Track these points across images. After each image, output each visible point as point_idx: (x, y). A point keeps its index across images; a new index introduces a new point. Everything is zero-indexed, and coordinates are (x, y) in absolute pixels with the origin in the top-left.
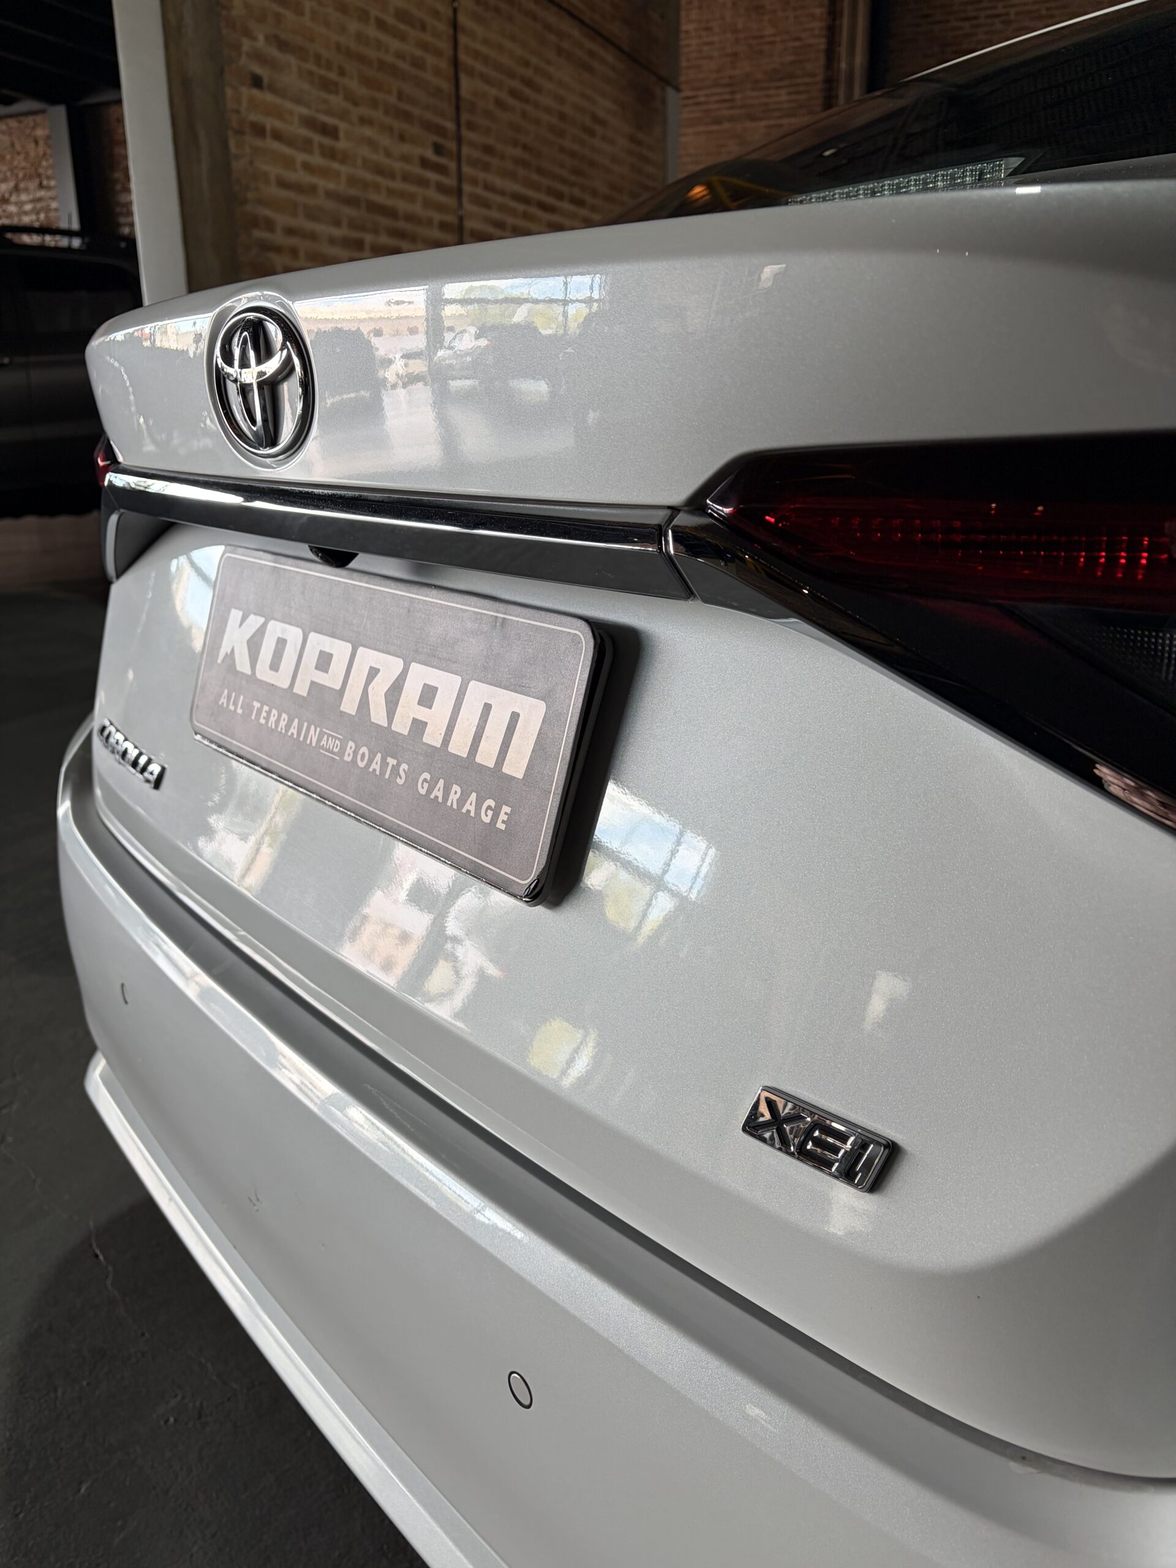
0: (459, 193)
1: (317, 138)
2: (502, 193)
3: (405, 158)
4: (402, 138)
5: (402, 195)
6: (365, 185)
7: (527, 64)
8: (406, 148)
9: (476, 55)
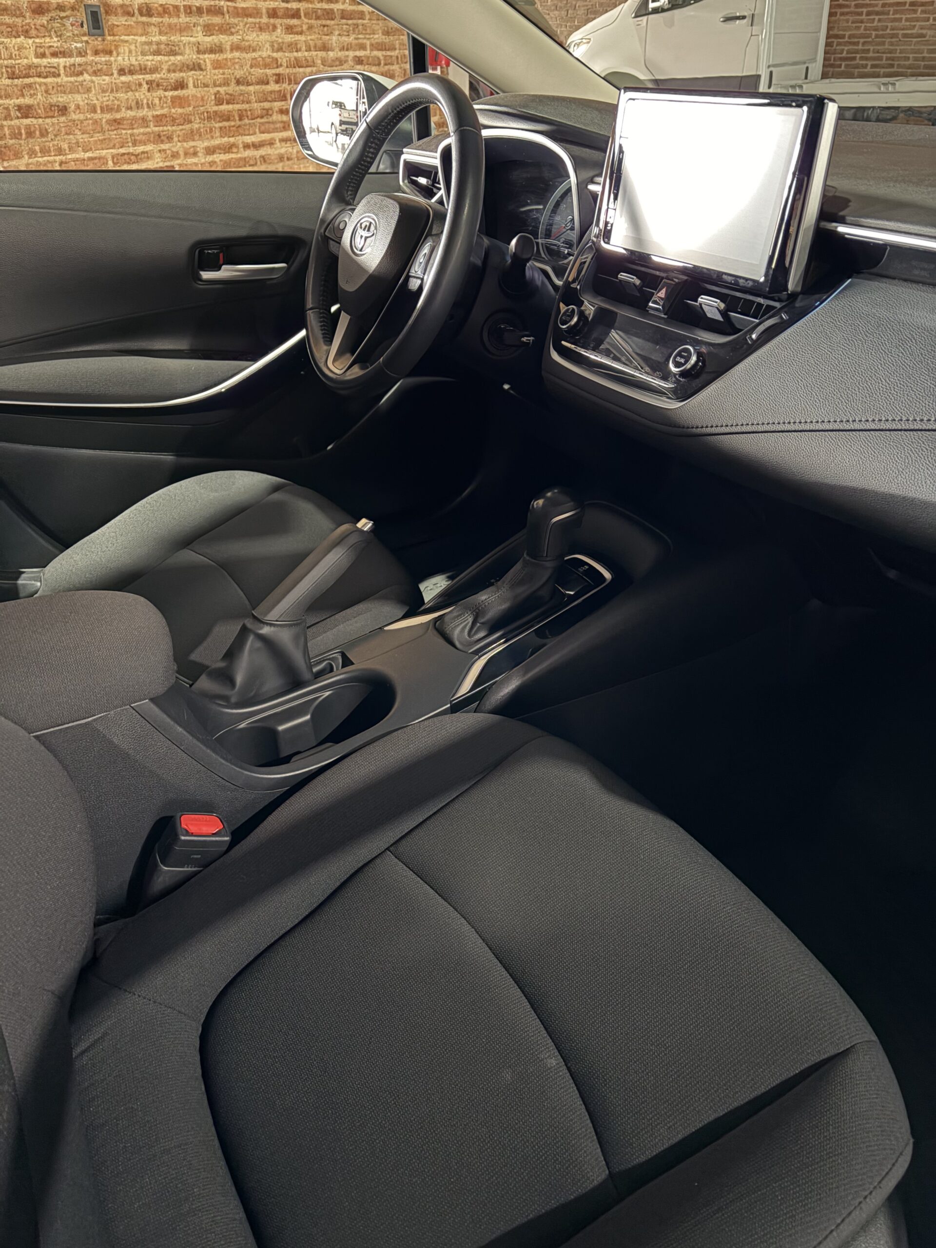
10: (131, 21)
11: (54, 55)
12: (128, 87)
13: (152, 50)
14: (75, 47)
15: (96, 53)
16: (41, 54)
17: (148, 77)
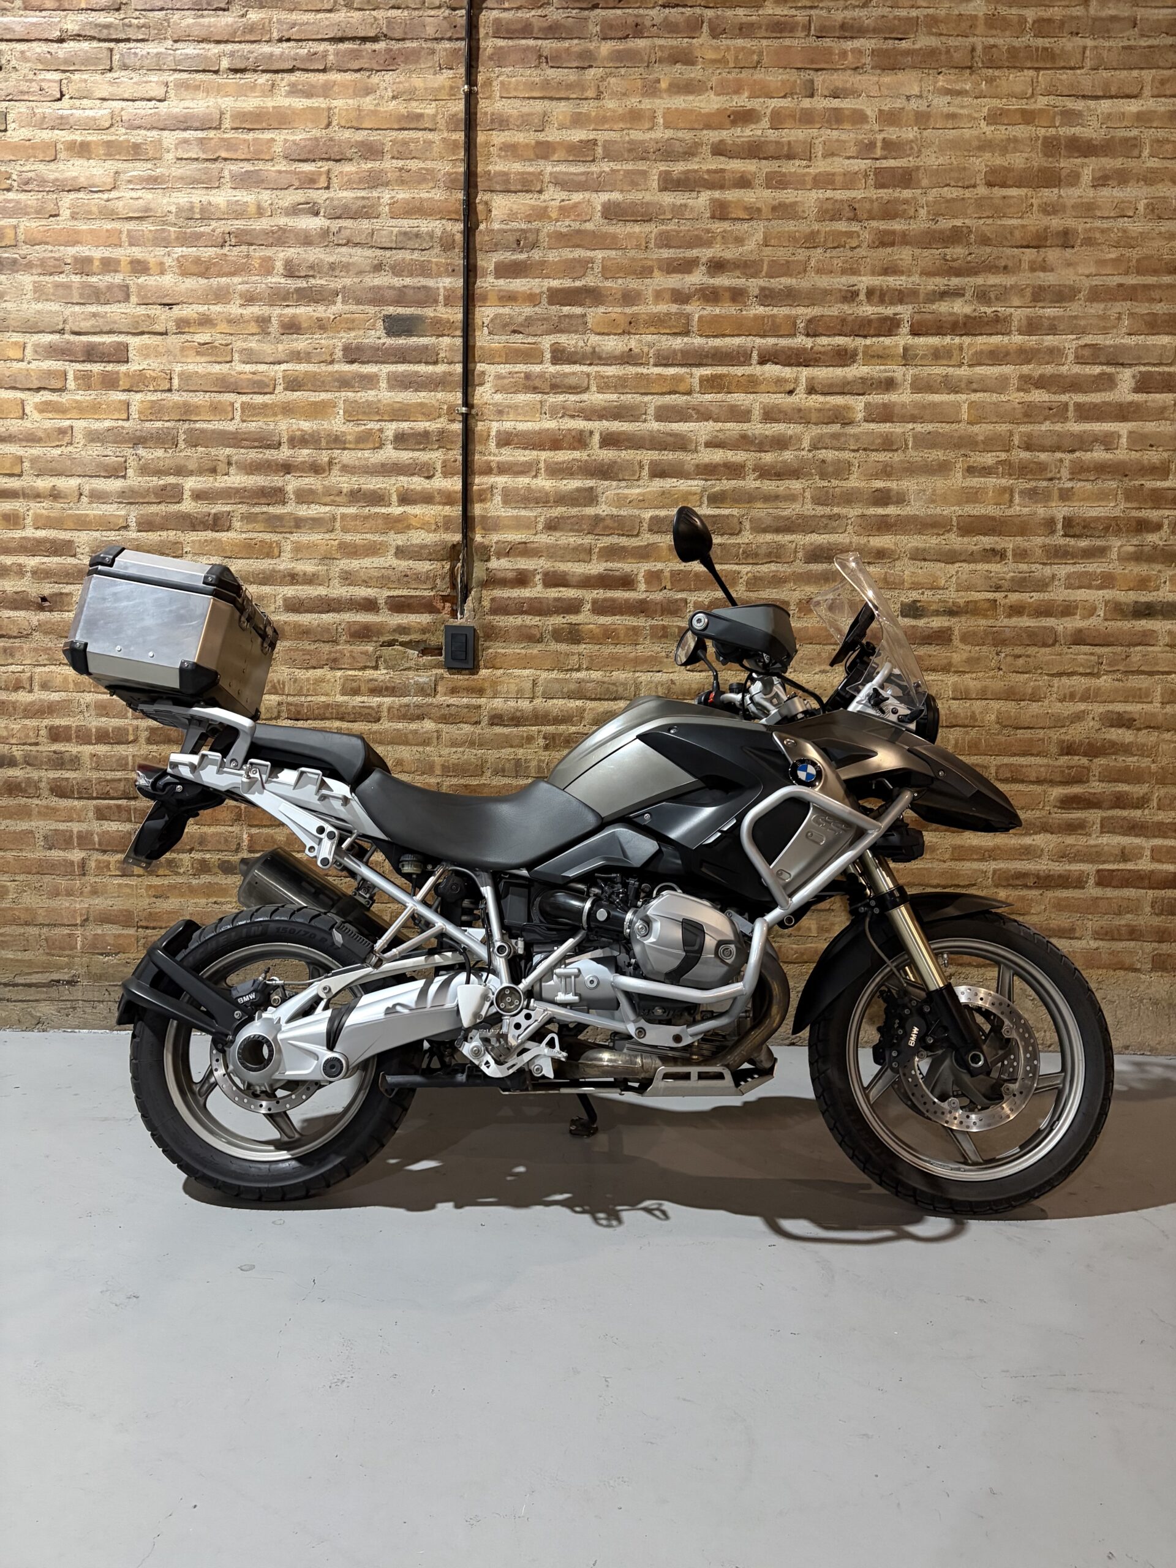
0: (468, 382)
1: (72, 368)
2: (628, 358)
3: (296, 357)
4: (292, 327)
5: (288, 410)
6: (186, 413)
7: (744, 117)
8: (301, 343)
9: (544, 151)
10: (535, 650)
11: (376, 691)
12: (507, 742)
13: (565, 690)
14: (417, 683)
15: (454, 691)
16: (352, 689)
17: (550, 729)
